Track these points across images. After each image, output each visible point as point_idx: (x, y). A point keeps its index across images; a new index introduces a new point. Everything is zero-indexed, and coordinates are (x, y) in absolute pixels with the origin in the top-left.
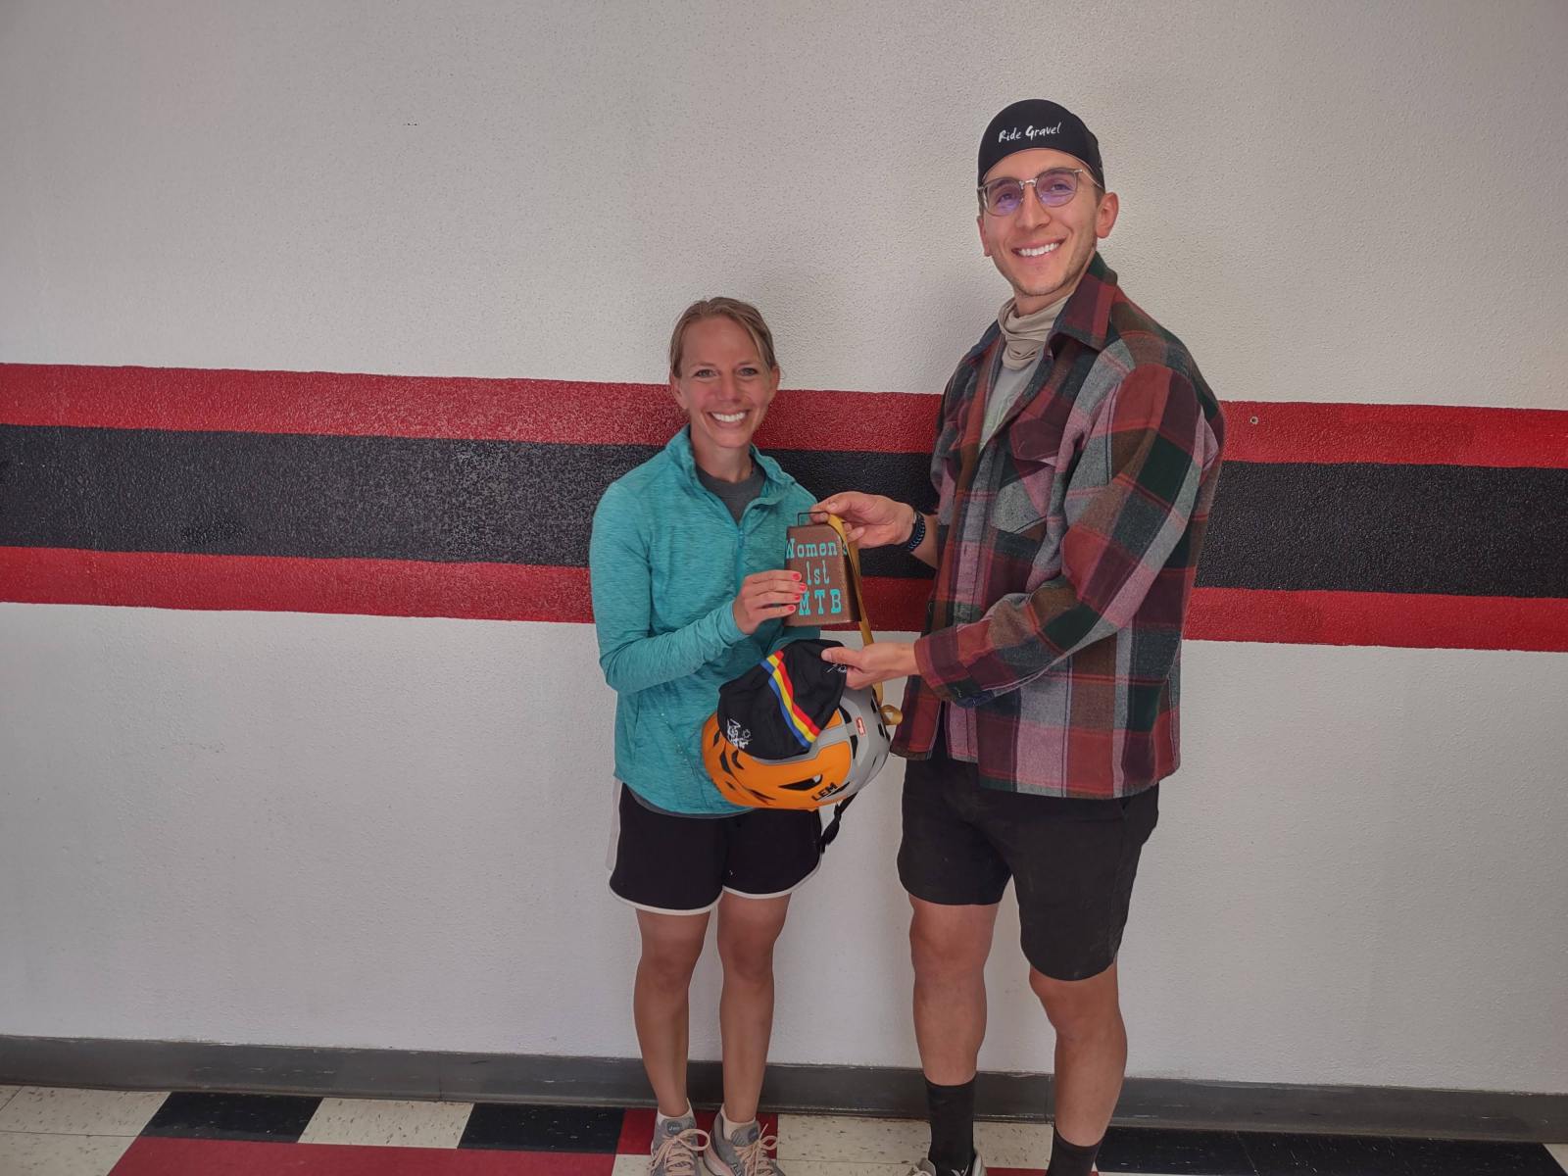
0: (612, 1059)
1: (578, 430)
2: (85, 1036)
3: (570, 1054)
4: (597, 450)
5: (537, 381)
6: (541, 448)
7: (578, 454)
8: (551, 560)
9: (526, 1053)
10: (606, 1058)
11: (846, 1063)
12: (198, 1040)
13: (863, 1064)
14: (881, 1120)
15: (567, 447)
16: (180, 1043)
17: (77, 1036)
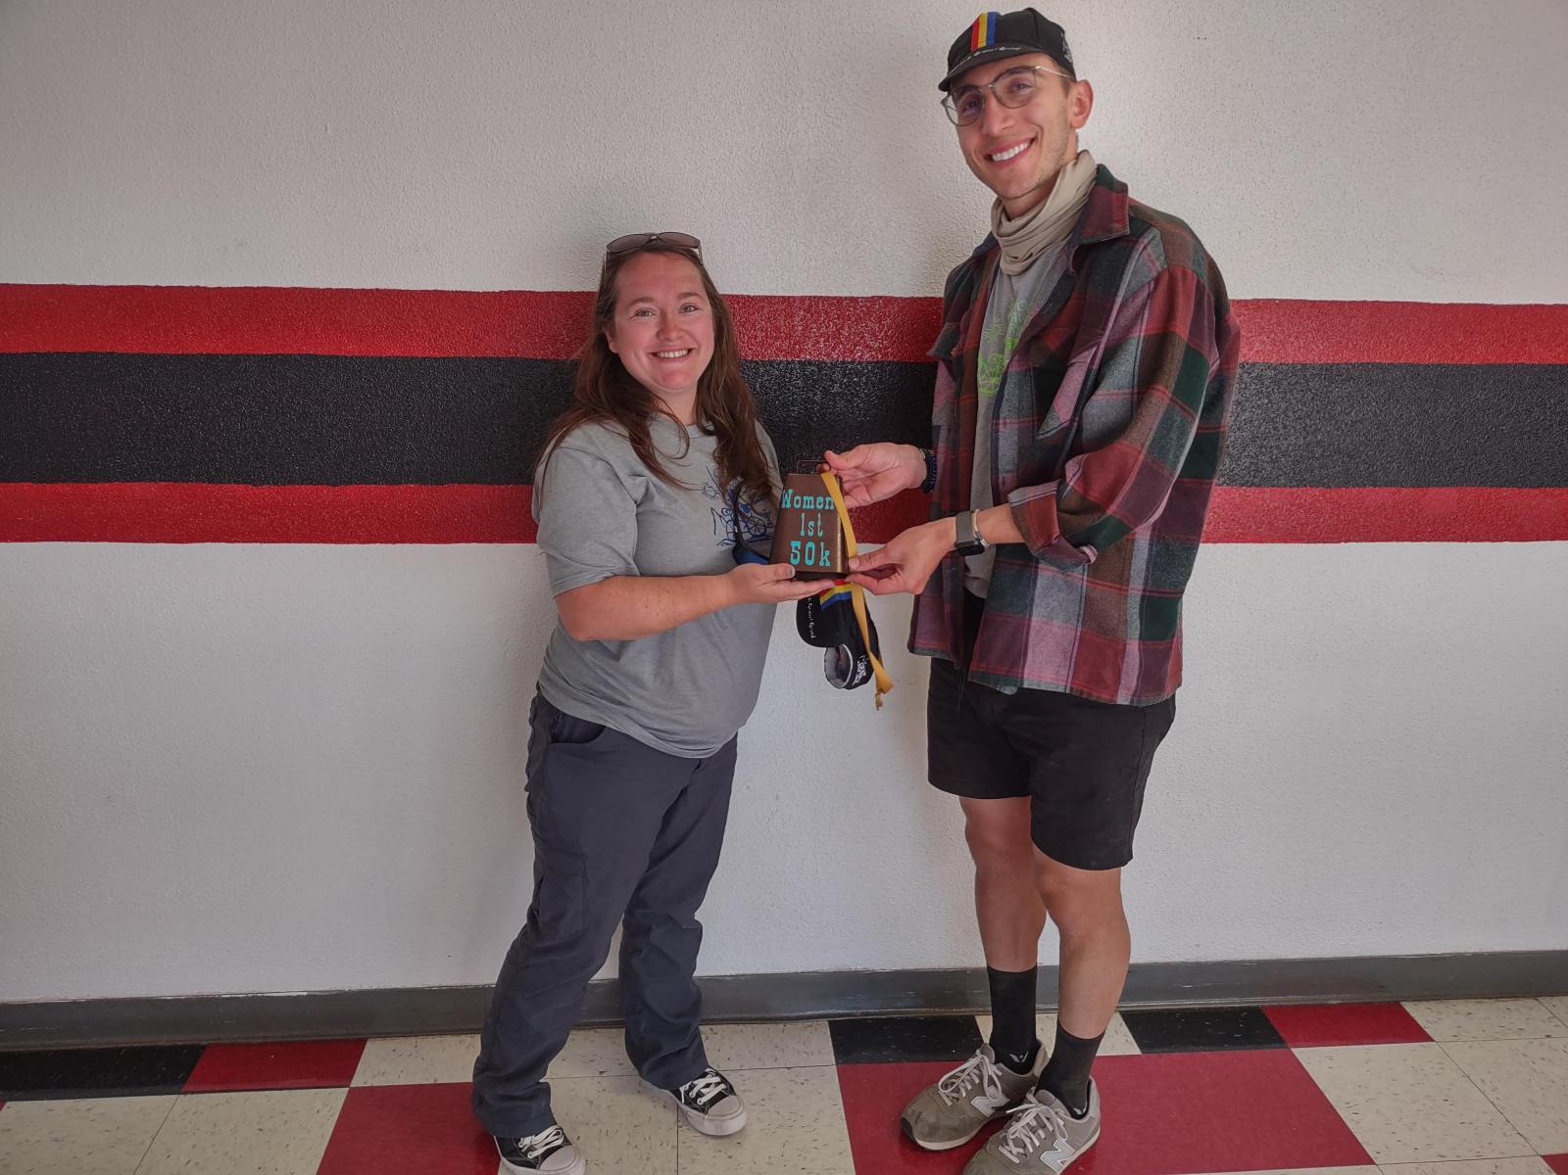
0: (1250, 961)
1: (1313, 350)
2: (741, 973)
3: (1210, 960)
4: (1327, 368)
5: (1281, 301)
6: (1275, 369)
7: (1308, 374)
8: (1266, 482)
9: (1168, 960)
10: (1244, 961)
11: (1462, 951)
12: (854, 968)
13: (1477, 951)
14: (1492, 1000)
15: (1299, 367)
16: (834, 973)
17: (733, 973)
